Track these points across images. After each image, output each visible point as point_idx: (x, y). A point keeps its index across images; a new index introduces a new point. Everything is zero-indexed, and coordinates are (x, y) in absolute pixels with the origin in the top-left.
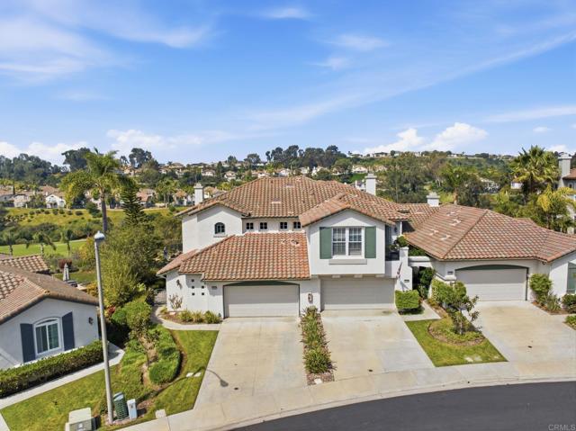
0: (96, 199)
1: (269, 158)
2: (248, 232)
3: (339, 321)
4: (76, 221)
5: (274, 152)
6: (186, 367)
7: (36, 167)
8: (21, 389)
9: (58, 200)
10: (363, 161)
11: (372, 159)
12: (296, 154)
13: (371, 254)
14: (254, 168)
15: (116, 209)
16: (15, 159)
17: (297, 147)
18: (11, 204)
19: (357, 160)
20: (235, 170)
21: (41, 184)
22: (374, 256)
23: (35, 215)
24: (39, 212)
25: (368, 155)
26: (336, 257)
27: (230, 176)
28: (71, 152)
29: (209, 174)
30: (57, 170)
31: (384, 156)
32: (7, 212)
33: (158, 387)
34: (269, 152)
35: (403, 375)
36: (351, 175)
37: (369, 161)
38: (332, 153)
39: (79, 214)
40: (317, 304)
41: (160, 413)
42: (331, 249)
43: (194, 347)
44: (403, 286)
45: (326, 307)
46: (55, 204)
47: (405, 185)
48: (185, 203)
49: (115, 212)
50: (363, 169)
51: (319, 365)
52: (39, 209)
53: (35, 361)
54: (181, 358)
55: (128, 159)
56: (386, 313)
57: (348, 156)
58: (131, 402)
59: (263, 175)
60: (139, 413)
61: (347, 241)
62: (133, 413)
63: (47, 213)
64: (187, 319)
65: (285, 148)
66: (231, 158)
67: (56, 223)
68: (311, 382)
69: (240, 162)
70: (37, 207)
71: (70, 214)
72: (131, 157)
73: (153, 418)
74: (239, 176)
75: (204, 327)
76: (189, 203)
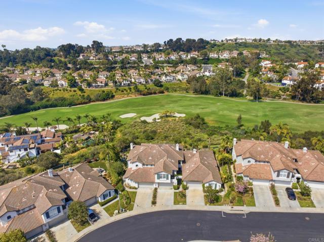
1: (166, 45)
2: (144, 166)
4: (74, 95)
5: (168, 41)
9: (64, 83)
10: (219, 46)
11: (224, 44)
12: (180, 43)
13: (167, 179)
14: (157, 51)
15: (91, 88)
16: (34, 49)
17: (181, 39)
18: (43, 85)
19: (214, 46)
20: (147, 52)
23: (55, 92)
24: (56, 90)
25: (222, 41)
26: (160, 179)
27: (145, 58)
28: (63, 46)
31: (231, 42)
32: (42, 89)
33: (127, 206)
34: (165, 42)
35: (168, 206)
39: (75, 91)
40: (157, 187)
43: (132, 196)
45: (159, 187)
46: (63, 85)
49: (91, 90)
50: (216, 55)
51: (154, 203)
52: (56, 88)
53: (105, 200)
54: (130, 200)
56: (171, 189)
57: (210, 42)
61: (163, 176)
62: (124, 211)
63: (60, 90)
65: (174, 40)
66: (144, 45)
67: (65, 96)
68: (152, 206)
69: (150, 47)
70: (55, 87)
71: (71, 91)
72: (92, 45)
73: (127, 211)
74: (149, 57)
75: (134, 190)
76: (124, 84)
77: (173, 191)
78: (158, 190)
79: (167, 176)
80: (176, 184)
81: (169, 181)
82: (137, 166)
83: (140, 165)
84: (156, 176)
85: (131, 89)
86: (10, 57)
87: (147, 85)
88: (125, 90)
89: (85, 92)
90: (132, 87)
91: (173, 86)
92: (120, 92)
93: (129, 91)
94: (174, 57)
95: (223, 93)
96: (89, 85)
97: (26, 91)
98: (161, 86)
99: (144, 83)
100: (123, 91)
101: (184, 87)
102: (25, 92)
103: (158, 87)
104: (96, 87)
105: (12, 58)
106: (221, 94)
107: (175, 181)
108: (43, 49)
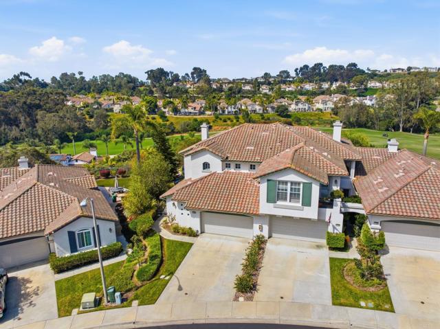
0: (165, 108)
1: (297, 74)
2: (226, 170)
3: (280, 248)
5: (301, 69)
6: (162, 270)
7: (129, 82)
8: (68, 269)
10: (381, 76)
11: (389, 74)
12: (320, 70)
13: (307, 203)
14: (284, 82)
15: (178, 116)
17: (321, 64)
18: (112, 110)
19: (374, 75)
20: (269, 84)
21: (132, 95)
22: (309, 204)
25: (386, 71)
26: (279, 203)
27: (265, 89)
28: (152, 71)
29: (248, 88)
30: (142, 84)
31: (400, 71)
32: (109, 116)
33: (139, 283)
34: (297, 69)
35: (304, 307)
36: (366, 89)
37: (385, 76)
38: (351, 70)
39: (154, 118)
40: (265, 233)
41: (135, 303)
42: (275, 195)
43: (172, 255)
44: (334, 228)
45: (274, 235)
47: (411, 103)
48: (226, 113)
49: (178, 118)
50: (378, 84)
51: (246, 286)
53: (76, 253)
55: (190, 76)
56: (319, 247)
57: (366, 72)
58: (118, 294)
59: (290, 89)
60: (123, 300)
61: (289, 192)
62: (118, 301)
64: (176, 231)
65: (311, 66)
66: (266, 74)
68: (236, 299)
69: (274, 77)
72: (192, 74)
73: (129, 305)
74: (271, 89)
75: (186, 239)
76: (229, 112)
77: (326, 254)
78: (269, 246)
79: (308, 188)
80: (340, 229)
81: (312, 212)
82: (206, 166)
83: (216, 165)
84: (263, 187)
85: (238, 118)
86: (85, 85)
87: (265, 115)
88: (229, 119)
89: (168, 121)
90: (240, 116)
91: (308, 117)
92: (220, 122)
93: (235, 121)
94: (308, 87)
95: (401, 126)
96: (176, 111)
97: (87, 116)
98: (289, 116)
99: (261, 112)
100: (225, 121)
101: (327, 119)
102: (85, 118)
103: (282, 117)
104: (185, 114)
105: (87, 86)
106: (396, 128)
107: (335, 216)
108: (126, 76)
